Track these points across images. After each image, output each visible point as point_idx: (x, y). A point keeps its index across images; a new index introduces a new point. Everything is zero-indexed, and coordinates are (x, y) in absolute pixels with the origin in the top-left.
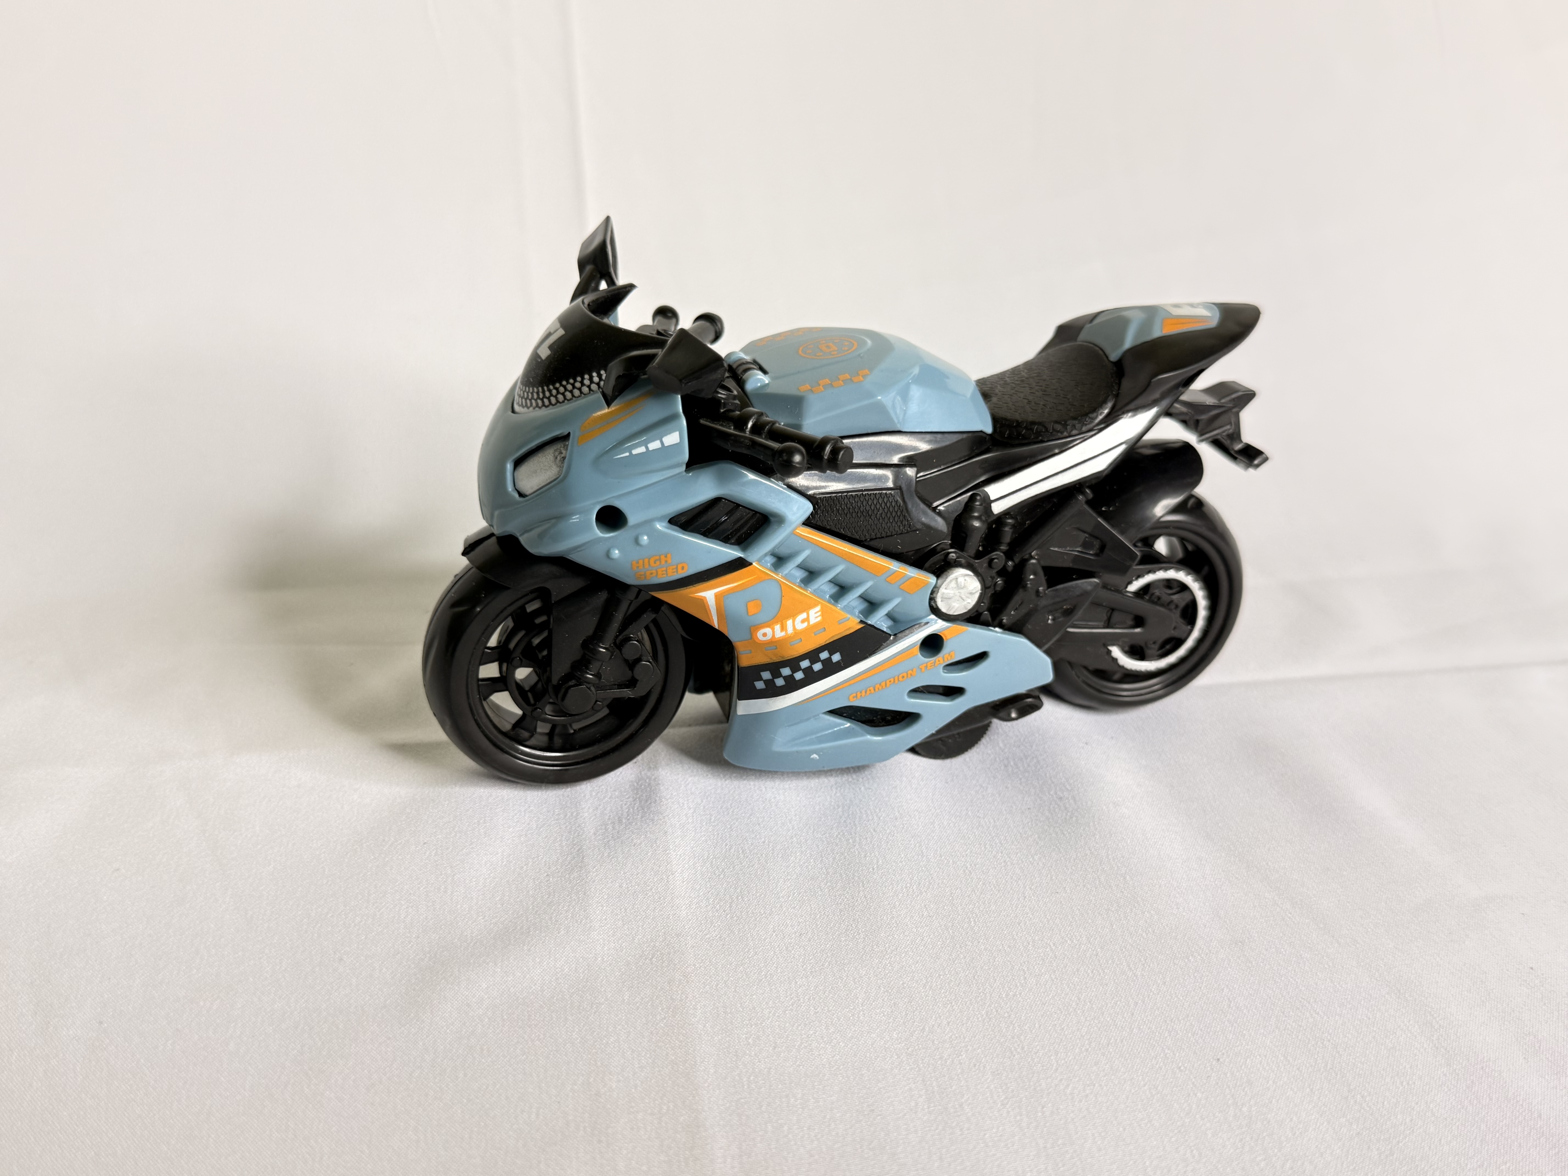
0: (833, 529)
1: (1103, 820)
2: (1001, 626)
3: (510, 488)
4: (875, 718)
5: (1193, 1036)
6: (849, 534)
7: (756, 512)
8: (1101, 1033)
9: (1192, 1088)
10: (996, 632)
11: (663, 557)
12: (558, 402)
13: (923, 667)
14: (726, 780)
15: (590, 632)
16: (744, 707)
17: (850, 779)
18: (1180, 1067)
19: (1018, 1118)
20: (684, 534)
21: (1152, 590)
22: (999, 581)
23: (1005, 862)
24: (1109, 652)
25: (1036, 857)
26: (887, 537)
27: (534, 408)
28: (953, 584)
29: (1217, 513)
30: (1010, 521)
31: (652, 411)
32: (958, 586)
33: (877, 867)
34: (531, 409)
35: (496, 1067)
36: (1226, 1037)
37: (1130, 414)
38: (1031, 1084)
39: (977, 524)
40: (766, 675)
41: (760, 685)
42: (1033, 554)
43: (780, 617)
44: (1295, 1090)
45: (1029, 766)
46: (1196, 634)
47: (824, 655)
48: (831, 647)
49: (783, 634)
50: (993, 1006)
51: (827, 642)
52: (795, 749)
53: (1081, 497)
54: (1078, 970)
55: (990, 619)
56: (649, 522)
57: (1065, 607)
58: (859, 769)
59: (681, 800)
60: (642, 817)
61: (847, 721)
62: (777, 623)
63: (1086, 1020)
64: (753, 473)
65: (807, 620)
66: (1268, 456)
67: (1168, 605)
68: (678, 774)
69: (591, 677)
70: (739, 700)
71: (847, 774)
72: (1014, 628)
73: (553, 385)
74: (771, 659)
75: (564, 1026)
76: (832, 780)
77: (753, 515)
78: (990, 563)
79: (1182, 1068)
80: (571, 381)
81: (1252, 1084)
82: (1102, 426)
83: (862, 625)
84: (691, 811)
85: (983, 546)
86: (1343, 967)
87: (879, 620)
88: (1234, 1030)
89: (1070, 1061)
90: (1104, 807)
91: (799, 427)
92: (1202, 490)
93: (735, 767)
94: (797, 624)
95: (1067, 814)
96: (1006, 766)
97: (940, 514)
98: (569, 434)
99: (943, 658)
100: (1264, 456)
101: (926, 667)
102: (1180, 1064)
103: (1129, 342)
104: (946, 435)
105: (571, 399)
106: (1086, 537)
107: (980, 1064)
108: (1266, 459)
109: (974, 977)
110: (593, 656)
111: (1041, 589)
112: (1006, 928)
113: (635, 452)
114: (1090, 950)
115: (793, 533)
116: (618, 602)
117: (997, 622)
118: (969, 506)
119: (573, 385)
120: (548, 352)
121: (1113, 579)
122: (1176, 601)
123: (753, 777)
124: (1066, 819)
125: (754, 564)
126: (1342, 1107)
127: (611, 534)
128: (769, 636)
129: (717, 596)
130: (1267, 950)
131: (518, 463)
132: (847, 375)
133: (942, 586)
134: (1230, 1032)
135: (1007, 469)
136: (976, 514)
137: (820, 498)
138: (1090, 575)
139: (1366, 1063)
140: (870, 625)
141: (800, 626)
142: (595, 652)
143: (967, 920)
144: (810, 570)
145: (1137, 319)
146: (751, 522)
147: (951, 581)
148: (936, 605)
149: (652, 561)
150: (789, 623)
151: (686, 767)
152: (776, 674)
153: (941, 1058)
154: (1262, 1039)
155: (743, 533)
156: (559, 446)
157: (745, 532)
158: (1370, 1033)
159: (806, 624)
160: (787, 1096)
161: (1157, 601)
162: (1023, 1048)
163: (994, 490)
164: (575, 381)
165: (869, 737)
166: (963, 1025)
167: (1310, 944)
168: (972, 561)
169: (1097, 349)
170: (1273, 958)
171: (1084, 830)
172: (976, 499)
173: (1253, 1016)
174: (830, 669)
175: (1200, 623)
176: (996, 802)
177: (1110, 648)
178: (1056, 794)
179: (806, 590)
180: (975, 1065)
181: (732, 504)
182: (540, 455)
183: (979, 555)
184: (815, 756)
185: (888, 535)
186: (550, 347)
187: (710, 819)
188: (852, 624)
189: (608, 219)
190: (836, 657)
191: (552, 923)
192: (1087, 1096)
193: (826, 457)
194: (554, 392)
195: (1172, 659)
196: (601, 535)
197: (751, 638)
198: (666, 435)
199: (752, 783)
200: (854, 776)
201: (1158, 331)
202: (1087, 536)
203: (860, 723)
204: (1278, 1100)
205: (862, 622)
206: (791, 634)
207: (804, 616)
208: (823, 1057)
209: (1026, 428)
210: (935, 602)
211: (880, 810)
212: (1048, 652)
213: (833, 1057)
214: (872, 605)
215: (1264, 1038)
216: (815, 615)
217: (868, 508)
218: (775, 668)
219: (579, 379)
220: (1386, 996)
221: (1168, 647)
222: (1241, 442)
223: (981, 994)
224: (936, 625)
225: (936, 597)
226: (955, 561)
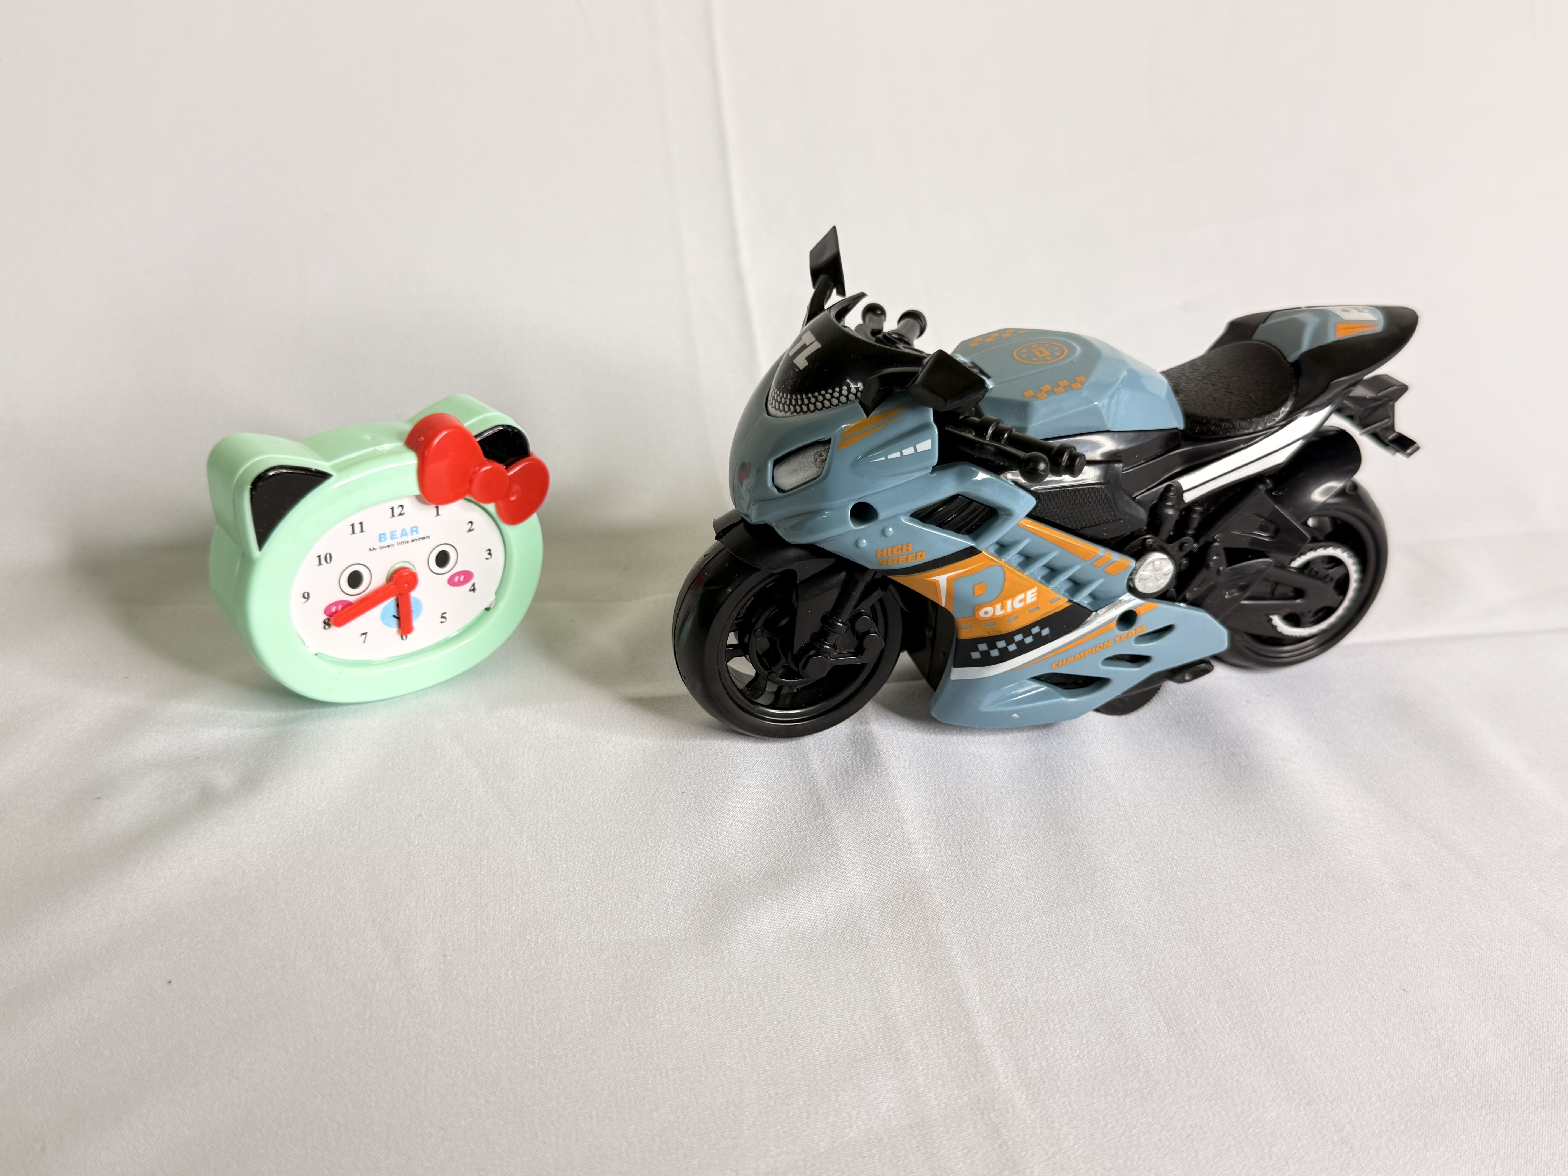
0: (1050, 519)
1: (1274, 774)
2: (1184, 601)
3: (770, 483)
4: (1067, 682)
5: (1380, 969)
6: (1063, 524)
7: (987, 506)
8: (1303, 966)
9: (1386, 1014)
10: (1181, 607)
11: (904, 546)
12: (816, 409)
13: (1118, 639)
14: (931, 735)
15: (829, 608)
16: (957, 674)
17: (1041, 734)
18: (1374, 996)
19: (1246, 1041)
20: (924, 526)
21: (1311, 566)
22: (1184, 562)
23: (1192, 812)
24: (1270, 620)
25: (1220, 808)
26: (1096, 525)
27: (792, 413)
28: (1150, 567)
29: (1368, 493)
30: (1198, 509)
31: (909, 420)
32: (1154, 568)
33: (1083, 817)
34: (789, 414)
35: (794, 993)
36: (1408, 970)
37: (1306, 413)
38: (1251, 1011)
39: (1170, 512)
40: (983, 647)
41: (976, 655)
42: (1215, 537)
43: (1001, 598)
44: (1472, 1016)
45: (1199, 723)
46: (1346, 603)
47: (1035, 630)
48: (1042, 623)
49: (1002, 612)
50: (1206, 942)
51: (1039, 619)
52: (999, 709)
53: (1261, 487)
54: (1273, 911)
55: (1175, 595)
56: (896, 516)
57: (1240, 584)
58: (1047, 726)
59: (897, 754)
60: (866, 769)
61: (1044, 684)
62: (998, 603)
63: (1288, 955)
64: (984, 471)
65: (1024, 600)
66: (1420, 446)
67: (1324, 579)
68: (888, 729)
69: (828, 647)
70: (954, 667)
71: (1037, 730)
72: (1196, 603)
73: (813, 393)
74: (989, 633)
75: (843, 957)
76: (1024, 735)
77: (984, 509)
78: (1181, 547)
79: (1375, 997)
80: (830, 391)
81: (1435, 1010)
82: (1284, 422)
83: (1070, 604)
84: (907, 764)
85: (1173, 531)
86: (1497, 907)
87: (1083, 599)
88: (1414, 964)
89: (1281, 992)
90: (1274, 762)
91: (1024, 429)
92: (1361, 477)
93: (942, 723)
94: (1015, 603)
95: (1240, 769)
96: (1178, 723)
97: (1139, 503)
98: (830, 439)
99: (1136, 631)
100: (1416, 445)
101: (1120, 638)
102: (1373, 994)
103: (1306, 345)
104: (1148, 433)
105: (829, 407)
106: (1263, 522)
107: (1205, 995)
108: (1418, 448)
109: (1185, 917)
110: (831, 629)
111: (1221, 568)
112: (1205, 873)
113: (890, 457)
114: (1281, 893)
115: (1018, 525)
116: (856, 582)
117: (1180, 598)
118: (1163, 496)
119: (832, 395)
120: (806, 364)
121: (1283, 558)
122: (1331, 575)
123: (955, 732)
124: (1240, 773)
125: (983, 552)
126: (1514, 1030)
127: (863, 527)
128: (990, 614)
129: (949, 580)
130: (1431, 892)
131: (777, 463)
132: (1065, 382)
133: (1140, 569)
134: (1411, 966)
135: (1197, 462)
136: (1169, 504)
137: (1042, 493)
138: (1264, 556)
139: (1529, 993)
140: (1078, 604)
141: (1018, 605)
142: (833, 625)
143: (1169, 866)
144: (1027, 555)
145: (1311, 324)
146: (982, 515)
147: (1149, 564)
148: (1134, 585)
149: (895, 550)
150: (1009, 603)
151: (893, 722)
152: (993, 646)
153: (1170, 989)
154: (1438, 971)
155: (973, 525)
156: (820, 449)
157: (975, 523)
158: (1528, 966)
159: (1022, 604)
160: (1046, 1021)
161: (1316, 576)
162: (1239, 980)
163: (1185, 482)
164: (834, 391)
165: (1063, 699)
166: (1184, 959)
167: (1466, 887)
168: (1165, 545)
169: (1274, 349)
170: (1437, 900)
171: (1259, 783)
172: (1170, 490)
173: (1428, 951)
174: (1040, 641)
175: (1351, 594)
176: (1173, 757)
177: (1272, 617)
178: (1228, 749)
179: (1024, 573)
180: (1201, 996)
181: (967, 499)
182: (800, 457)
183: (1171, 540)
184: (1016, 715)
185: (1096, 524)
186: (808, 359)
187: (925, 771)
188: (1062, 603)
189: (834, 229)
190: (1046, 632)
191: (811, 865)
192: (1300, 1022)
193: (1064, 464)
194: (813, 400)
195: (1323, 625)
196: (854, 528)
197: (974, 615)
198: (919, 442)
199: (955, 737)
200: (1044, 732)
201: (1333, 336)
202: (1263, 520)
203: (1053, 686)
204: (1460, 1024)
205: (1070, 601)
206: (1009, 612)
207: (1022, 596)
208: (1070, 988)
209: (1215, 424)
210: (1133, 582)
211: (1074, 763)
212: (1223, 622)
213: (1078, 987)
214: (1077, 585)
215: (1439, 970)
216: (1031, 596)
217: (1081, 501)
218: (991, 641)
219: (837, 389)
220: (1538, 933)
221: (1320, 615)
222: (1394, 431)
223: (1194, 932)
224: (1129, 602)
225: (1134, 578)
226: (1151, 545)
